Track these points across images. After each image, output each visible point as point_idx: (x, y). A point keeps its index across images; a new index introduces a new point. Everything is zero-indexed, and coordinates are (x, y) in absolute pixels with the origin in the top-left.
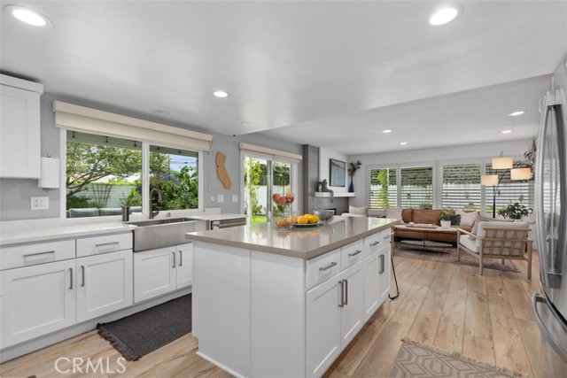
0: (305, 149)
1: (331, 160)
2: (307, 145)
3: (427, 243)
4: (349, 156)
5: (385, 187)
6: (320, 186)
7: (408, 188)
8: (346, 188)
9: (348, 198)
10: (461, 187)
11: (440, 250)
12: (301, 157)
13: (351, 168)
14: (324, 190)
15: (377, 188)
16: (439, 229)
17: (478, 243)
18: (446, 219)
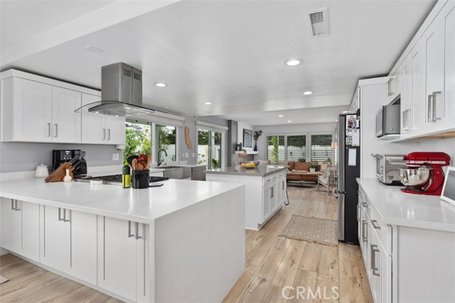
0: (229, 123)
1: (244, 130)
2: (231, 121)
3: (302, 182)
4: (254, 127)
5: (276, 147)
6: (238, 147)
7: (291, 148)
8: (252, 149)
9: (253, 155)
10: (323, 148)
11: (310, 185)
12: (227, 128)
13: (255, 134)
14: (240, 150)
15: (271, 148)
16: (309, 173)
17: (327, 179)
18: (313, 168)
